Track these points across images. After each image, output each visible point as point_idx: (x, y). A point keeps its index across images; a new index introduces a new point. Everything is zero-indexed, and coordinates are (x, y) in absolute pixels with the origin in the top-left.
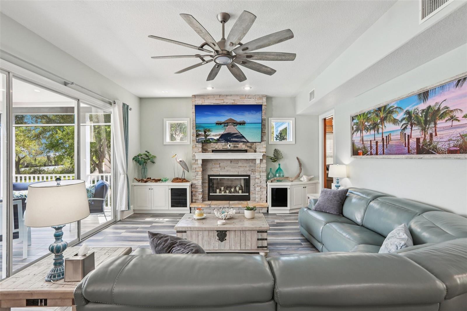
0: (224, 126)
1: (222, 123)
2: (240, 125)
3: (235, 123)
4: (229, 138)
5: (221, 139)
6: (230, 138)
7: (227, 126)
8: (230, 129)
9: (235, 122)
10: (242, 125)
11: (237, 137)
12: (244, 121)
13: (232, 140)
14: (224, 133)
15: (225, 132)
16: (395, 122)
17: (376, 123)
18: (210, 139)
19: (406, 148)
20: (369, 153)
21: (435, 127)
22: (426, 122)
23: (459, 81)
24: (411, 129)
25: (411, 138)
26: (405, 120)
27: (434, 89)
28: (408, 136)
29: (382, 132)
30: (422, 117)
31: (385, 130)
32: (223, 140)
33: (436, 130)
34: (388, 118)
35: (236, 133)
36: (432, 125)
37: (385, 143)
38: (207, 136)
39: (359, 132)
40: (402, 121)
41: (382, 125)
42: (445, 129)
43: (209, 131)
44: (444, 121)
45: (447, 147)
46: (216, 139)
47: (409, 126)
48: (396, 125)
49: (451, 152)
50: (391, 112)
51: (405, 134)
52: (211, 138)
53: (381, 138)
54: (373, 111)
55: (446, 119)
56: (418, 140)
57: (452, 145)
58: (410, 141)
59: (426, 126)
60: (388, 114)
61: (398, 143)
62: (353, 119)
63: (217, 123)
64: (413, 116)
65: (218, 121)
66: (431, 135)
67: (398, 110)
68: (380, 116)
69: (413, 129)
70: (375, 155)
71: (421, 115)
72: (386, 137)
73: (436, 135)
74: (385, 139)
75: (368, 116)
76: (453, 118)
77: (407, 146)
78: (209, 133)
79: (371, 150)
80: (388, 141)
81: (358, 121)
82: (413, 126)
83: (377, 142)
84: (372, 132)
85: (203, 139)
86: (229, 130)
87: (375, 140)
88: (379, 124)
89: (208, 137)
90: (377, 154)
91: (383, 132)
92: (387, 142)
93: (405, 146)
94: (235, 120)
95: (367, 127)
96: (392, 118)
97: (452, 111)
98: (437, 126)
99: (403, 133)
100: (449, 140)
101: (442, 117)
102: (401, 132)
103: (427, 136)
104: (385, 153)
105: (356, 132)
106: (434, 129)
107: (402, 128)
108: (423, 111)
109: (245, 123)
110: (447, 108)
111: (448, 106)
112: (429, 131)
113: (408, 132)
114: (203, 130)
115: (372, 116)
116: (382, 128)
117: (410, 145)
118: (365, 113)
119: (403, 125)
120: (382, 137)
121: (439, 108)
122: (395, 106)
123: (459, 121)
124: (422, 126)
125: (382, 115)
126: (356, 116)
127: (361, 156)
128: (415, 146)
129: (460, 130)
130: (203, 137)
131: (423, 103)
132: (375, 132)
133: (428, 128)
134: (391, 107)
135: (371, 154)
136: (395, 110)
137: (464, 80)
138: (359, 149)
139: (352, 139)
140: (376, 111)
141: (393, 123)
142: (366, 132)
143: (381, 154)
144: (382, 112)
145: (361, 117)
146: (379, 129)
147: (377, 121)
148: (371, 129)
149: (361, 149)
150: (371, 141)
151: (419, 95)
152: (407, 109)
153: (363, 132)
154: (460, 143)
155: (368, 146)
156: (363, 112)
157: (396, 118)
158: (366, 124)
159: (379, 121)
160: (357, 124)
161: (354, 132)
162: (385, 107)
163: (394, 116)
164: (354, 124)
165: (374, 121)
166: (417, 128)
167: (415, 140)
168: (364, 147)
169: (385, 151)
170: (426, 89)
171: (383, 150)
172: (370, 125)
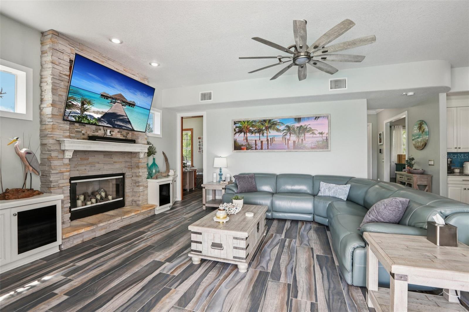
0: (110, 101)
1: (109, 97)
2: (129, 106)
3: (124, 102)
4: (113, 120)
5: (102, 119)
6: (115, 121)
7: (115, 103)
8: (117, 109)
9: (124, 100)
10: (131, 106)
11: (123, 121)
12: (134, 102)
13: (116, 123)
14: (109, 112)
15: (111, 111)
16: (278, 130)
17: (261, 129)
18: (88, 117)
19: (287, 146)
20: (254, 148)
21: (304, 136)
22: (299, 133)
23: (316, 117)
24: (290, 136)
25: (290, 140)
26: (286, 130)
27: (304, 118)
28: (288, 139)
29: (266, 135)
30: (297, 130)
31: (269, 134)
32: (106, 121)
33: (305, 138)
34: (272, 128)
35: (123, 116)
36: (303, 135)
37: (269, 142)
38: (85, 110)
39: (243, 133)
40: (283, 130)
41: (267, 131)
42: (309, 137)
43: (89, 103)
44: (309, 134)
45: (310, 146)
46: (97, 118)
47: (288, 134)
48: (279, 132)
49: (312, 148)
50: (276, 124)
51: (286, 138)
52: (90, 115)
53: (266, 139)
54: (258, 121)
55: (310, 133)
56: (294, 142)
57: (313, 145)
58: (289, 142)
59: (299, 135)
60: (272, 125)
61: (281, 143)
62: (235, 123)
63: (102, 95)
64: (291, 129)
65: (105, 93)
66: (302, 140)
67: (280, 124)
68: (265, 125)
69: (291, 136)
70: (260, 149)
72: (271, 139)
73: (305, 140)
74: (269, 140)
75: (253, 124)
76: (313, 133)
78: (88, 107)
79: (256, 146)
80: (272, 141)
81: (241, 126)
82: (291, 134)
83: (262, 142)
84: (257, 135)
85: (77, 113)
86: (115, 109)
87: (260, 140)
88: (264, 130)
89: (86, 113)
90: (262, 149)
91: (268, 135)
93: (286, 145)
94: (126, 98)
95: (252, 131)
96: (276, 128)
97: (313, 130)
98: (305, 136)
99: (284, 137)
100: (312, 143)
101: (308, 131)
102: (283, 137)
103: (300, 140)
104: (269, 148)
105: (239, 133)
106: (304, 137)
107: (283, 135)
108: (298, 127)
109: (134, 105)
110: (311, 128)
111: (311, 127)
112: (301, 138)
113: (288, 137)
114: (81, 100)
115: (257, 124)
116: (267, 133)
117: (289, 144)
118: (250, 121)
119: (284, 133)
121: (306, 128)
122: (278, 122)
123: (316, 135)
124: (297, 135)
125: (267, 125)
126: (239, 122)
127: (245, 151)
128: (293, 145)
129: (316, 139)
130: (79, 112)
131: (297, 123)
132: (260, 135)
133: (300, 137)
134: (275, 121)
135: (256, 149)
136: (278, 123)
137: (319, 117)
138: (242, 145)
139: (235, 138)
140: (261, 121)
141: (276, 131)
142: (251, 134)
143: (265, 149)
144: (267, 123)
145: (245, 123)
146: (264, 133)
147: (263, 128)
148: (255, 133)
149: (245, 146)
150: (256, 141)
151: (295, 119)
152: (287, 124)
153: (248, 134)
154: (316, 144)
155: (253, 143)
156: (248, 120)
157: (279, 128)
158: (251, 128)
159: (264, 128)
160: (239, 127)
161: (237, 132)
162: (270, 121)
163: (278, 127)
164: (236, 127)
165: (259, 127)
166: (294, 136)
167: (293, 142)
168: (249, 144)
169: (269, 147)
170: (300, 117)
171: (268, 147)
172: (255, 130)
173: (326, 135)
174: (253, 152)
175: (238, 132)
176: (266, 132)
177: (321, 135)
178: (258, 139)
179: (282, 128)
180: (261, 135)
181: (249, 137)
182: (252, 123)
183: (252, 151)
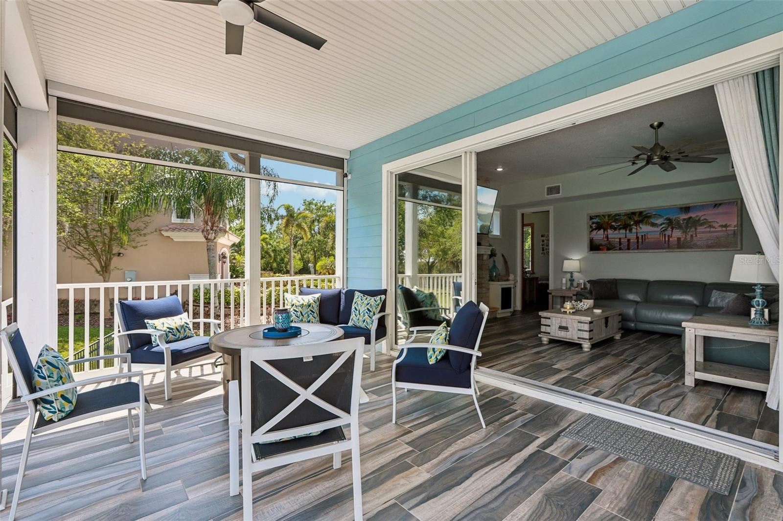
16: (653, 225)
17: (628, 224)
19: (667, 245)
20: (618, 248)
22: (687, 227)
23: (716, 205)
24: (672, 231)
25: (671, 237)
26: (666, 224)
27: (695, 207)
28: (669, 236)
29: (636, 231)
30: (683, 223)
31: (639, 230)
33: (696, 233)
34: (645, 222)
36: (693, 229)
37: (640, 241)
39: (602, 230)
40: (661, 224)
41: (637, 226)
42: (704, 232)
44: (703, 227)
45: (705, 244)
47: (670, 229)
48: (655, 227)
49: (709, 247)
50: (650, 217)
51: (665, 235)
53: (635, 237)
54: (623, 214)
55: (705, 226)
56: (679, 239)
57: (709, 242)
58: (670, 239)
59: (687, 229)
60: (645, 218)
61: (657, 241)
62: (591, 218)
64: (674, 222)
66: (692, 236)
67: (656, 216)
68: (634, 219)
69: (674, 231)
70: (626, 250)
71: (682, 222)
72: (642, 236)
73: (696, 236)
74: (640, 237)
75: (617, 218)
76: (710, 226)
77: (667, 242)
79: (620, 245)
80: (644, 239)
81: (599, 221)
82: (674, 229)
83: (629, 240)
84: (623, 231)
87: (626, 237)
88: (632, 225)
90: (629, 249)
92: (642, 240)
93: (665, 243)
95: (614, 227)
96: (650, 222)
97: (710, 222)
98: (697, 230)
99: (663, 233)
100: (708, 240)
101: (702, 224)
102: (660, 233)
103: (687, 236)
106: (694, 233)
107: (662, 230)
108: (684, 219)
110: (706, 220)
112: (690, 234)
113: (669, 232)
115: (622, 218)
116: (637, 229)
117: (671, 242)
118: (612, 214)
119: (662, 228)
120: (637, 235)
121: (699, 219)
122: (654, 213)
123: (715, 228)
124: (683, 230)
125: (636, 218)
126: (597, 216)
127: (605, 251)
128: (676, 243)
129: (716, 234)
131: (684, 214)
132: (626, 231)
133: (689, 232)
134: (648, 213)
135: (620, 249)
136: (653, 216)
137: (720, 204)
138: (601, 245)
139: (591, 236)
140: (629, 214)
141: (651, 226)
142: (613, 230)
143: (634, 249)
144: (637, 216)
145: (605, 217)
146: (632, 229)
147: (630, 223)
148: (620, 229)
149: (605, 246)
150: (620, 239)
151: (681, 208)
152: (667, 216)
153: (609, 230)
154: (716, 241)
155: (616, 242)
156: (609, 213)
157: (655, 222)
158: (613, 224)
159: (632, 223)
160: (597, 223)
161: (594, 229)
162: (641, 213)
163: (652, 220)
164: (593, 223)
165: (625, 222)
166: (678, 231)
167: (676, 239)
168: (610, 243)
169: (640, 247)
170: (688, 206)
171: (638, 246)
172: (620, 225)
173: (733, 229)
174: (616, 253)
175: (596, 229)
176: (635, 227)
177: (724, 229)
178: (623, 236)
179: (659, 221)
180: (628, 231)
181: (610, 234)
182: (615, 217)
183: (613, 251)
